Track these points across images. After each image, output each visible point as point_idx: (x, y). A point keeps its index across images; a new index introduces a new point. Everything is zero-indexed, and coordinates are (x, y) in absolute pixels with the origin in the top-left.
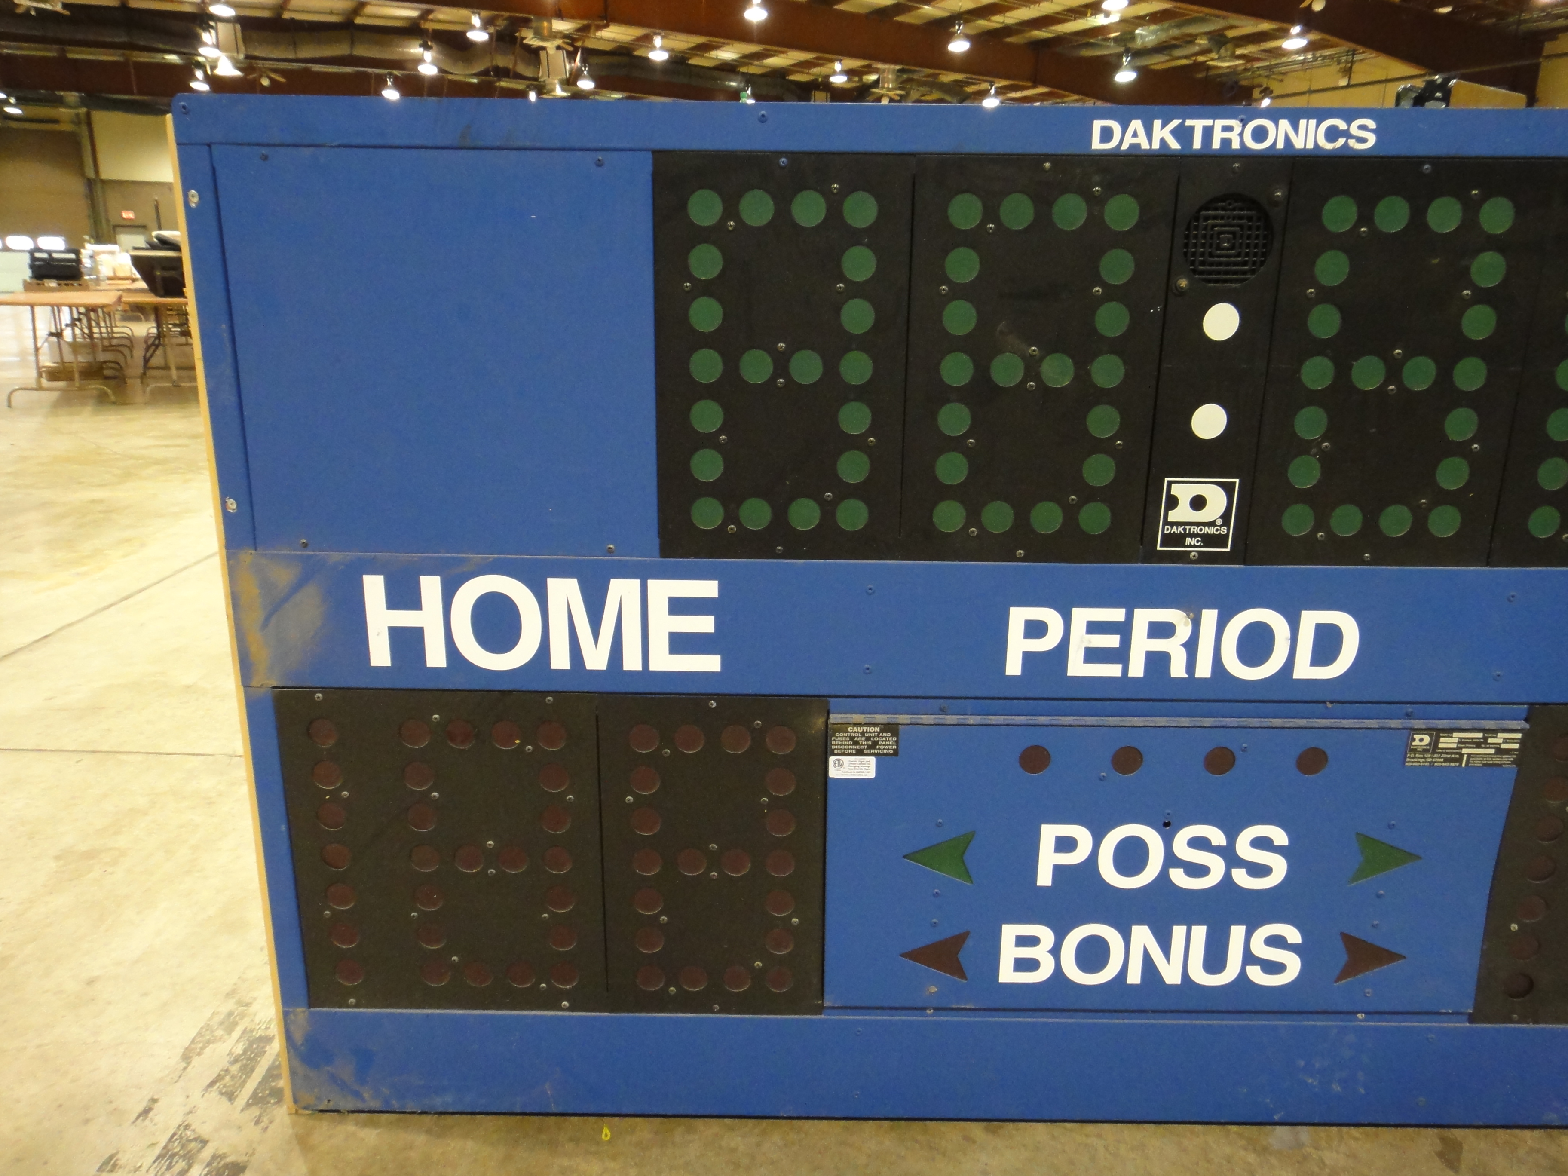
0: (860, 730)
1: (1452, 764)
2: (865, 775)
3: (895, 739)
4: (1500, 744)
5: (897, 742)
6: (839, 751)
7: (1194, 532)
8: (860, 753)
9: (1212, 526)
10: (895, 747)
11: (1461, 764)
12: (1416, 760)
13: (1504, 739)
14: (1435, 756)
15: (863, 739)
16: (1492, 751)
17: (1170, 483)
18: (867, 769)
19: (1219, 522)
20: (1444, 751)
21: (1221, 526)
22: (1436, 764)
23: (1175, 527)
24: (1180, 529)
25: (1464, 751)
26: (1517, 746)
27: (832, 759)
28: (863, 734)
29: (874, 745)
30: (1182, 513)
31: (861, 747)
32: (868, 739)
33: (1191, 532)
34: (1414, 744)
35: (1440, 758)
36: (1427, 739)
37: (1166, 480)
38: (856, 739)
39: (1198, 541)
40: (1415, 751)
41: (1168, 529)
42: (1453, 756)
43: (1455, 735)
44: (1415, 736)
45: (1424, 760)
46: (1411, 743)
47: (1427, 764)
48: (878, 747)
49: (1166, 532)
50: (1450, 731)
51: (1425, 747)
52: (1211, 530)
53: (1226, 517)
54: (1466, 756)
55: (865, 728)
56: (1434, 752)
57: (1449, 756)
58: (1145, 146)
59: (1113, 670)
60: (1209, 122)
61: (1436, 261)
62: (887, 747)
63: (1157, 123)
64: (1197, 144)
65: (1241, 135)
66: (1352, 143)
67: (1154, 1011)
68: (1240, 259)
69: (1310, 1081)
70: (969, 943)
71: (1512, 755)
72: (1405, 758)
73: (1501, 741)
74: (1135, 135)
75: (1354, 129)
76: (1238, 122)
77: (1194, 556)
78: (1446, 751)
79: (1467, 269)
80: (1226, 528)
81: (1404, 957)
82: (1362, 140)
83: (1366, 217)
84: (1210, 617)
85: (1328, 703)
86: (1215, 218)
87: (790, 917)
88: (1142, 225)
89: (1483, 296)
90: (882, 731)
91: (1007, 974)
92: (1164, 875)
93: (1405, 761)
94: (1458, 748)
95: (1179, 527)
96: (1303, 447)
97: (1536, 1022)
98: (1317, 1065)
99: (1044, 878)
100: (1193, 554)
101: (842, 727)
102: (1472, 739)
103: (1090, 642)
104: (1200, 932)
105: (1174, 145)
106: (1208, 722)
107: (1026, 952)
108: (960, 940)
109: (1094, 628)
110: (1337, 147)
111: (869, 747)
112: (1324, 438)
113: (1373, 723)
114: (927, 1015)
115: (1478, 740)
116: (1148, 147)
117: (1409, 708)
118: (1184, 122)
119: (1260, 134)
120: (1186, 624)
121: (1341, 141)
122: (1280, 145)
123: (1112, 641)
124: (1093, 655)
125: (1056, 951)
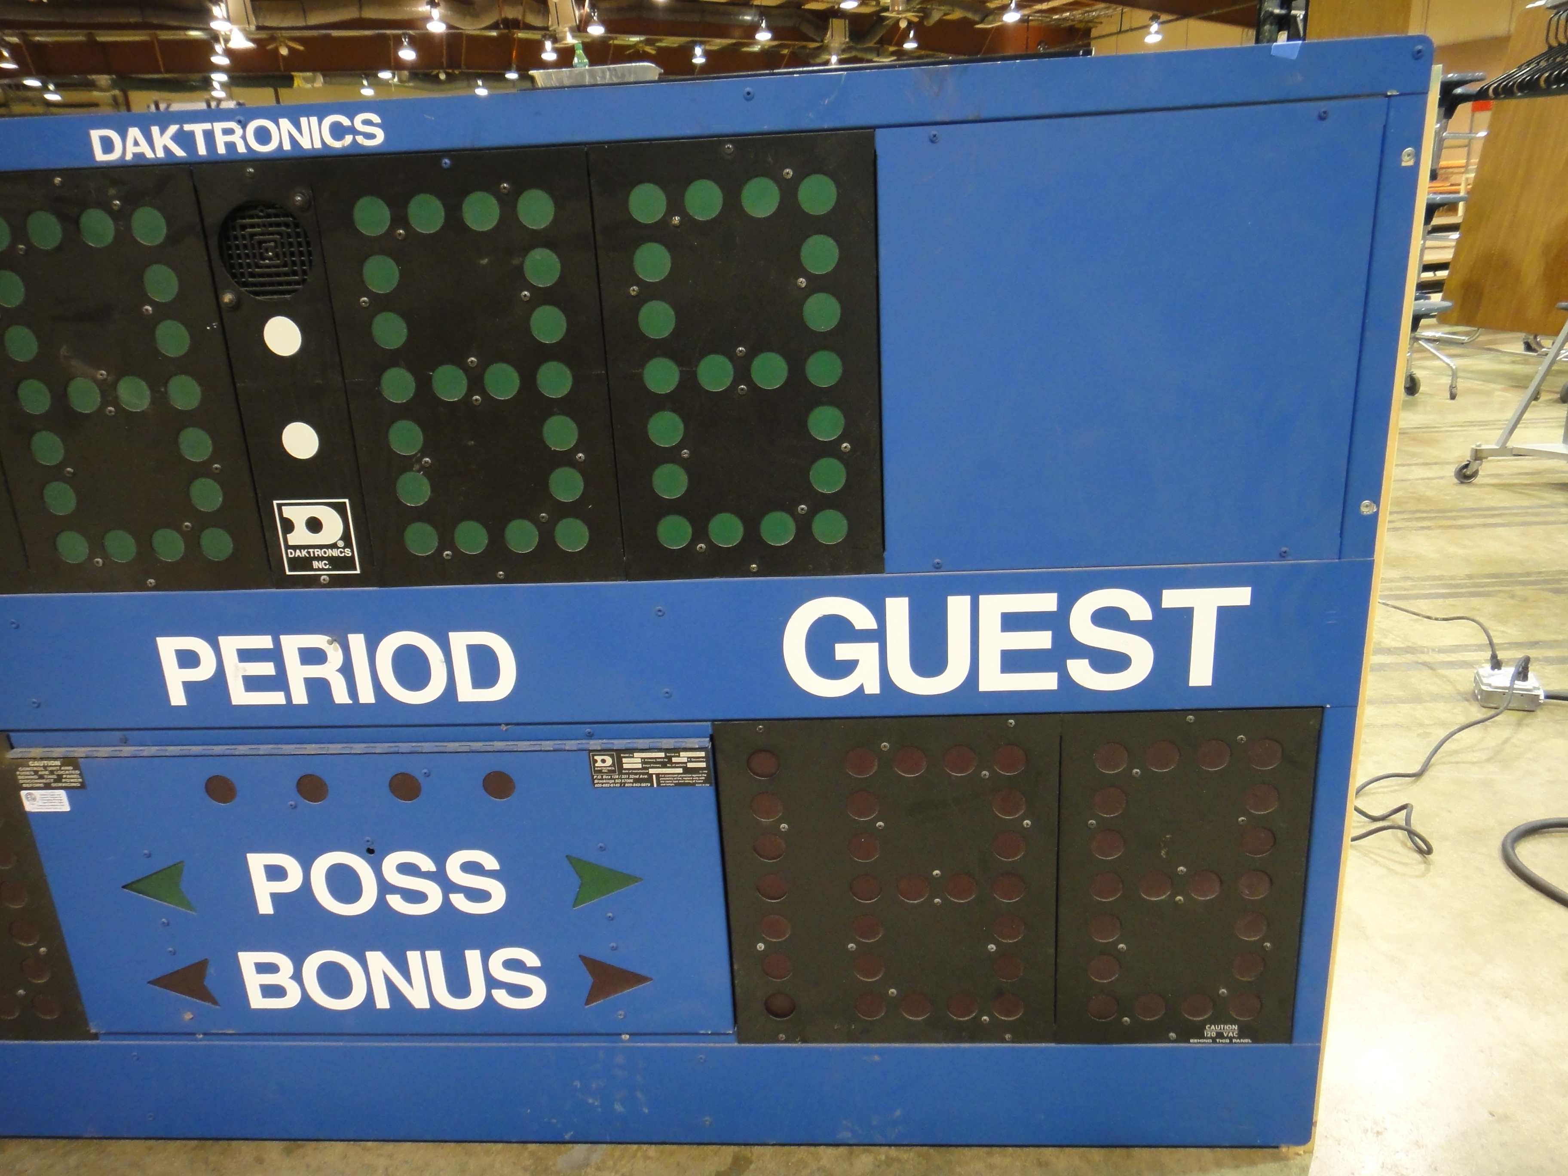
0: (42, 763)
1: (643, 785)
2: (60, 808)
3: (78, 772)
4: (686, 763)
5: (80, 774)
6: (27, 785)
7: (318, 555)
8: (47, 787)
9: (335, 548)
10: (80, 780)
11: (652, 785)
12: (605, 781)
13: (688, 758)
14: (623, 776)
15: (47, 773)
16: (680, 770)
17: (280, 506)
18: (61, 803)
19: (341, 544)
20: (631, 771)
21: (344, 548)
22: (626, 785)
23: (298, 551)
24: (304, 553)
25: (651, 771)
26: (704, 765)
27: (23, 793)
28: (45, 767)
29: (59, 779)
30: (300, 536)
31: (48, 781)
32: (52, 772)
33: (316, 556)
34: (596, 765)
35: (628, 778)
36: (609, 761)
37: (275, 502)
38: (40, 773)
39: (325, 564)
40: (600, 772)
41: (291, 553)
42: (641, 776)
43: (636, 755)
44: (596, 757)
45: (613, 781)
46: (595, 767)
47: (618, 785)
48: (63, 780)
49: (290, 556)
50: (631, 751)
51: (610, 768)
52: (335, 553)
53: (346, 537)
54: (654, 776)
55: (46, 762)
56: (621, 773)
57: (638, 777)
58: (149, 155)
59: (276, 698)
60: (207, 126)
61: (485, 261)
62: (72, 780)
63: (155, 130)
64: (202, 150)
65: (244, 138)
66: (360, 139)
67: (411, 1035)
68: (287, 268)
69: (590, 1101)
70: (211, 971)
71: (702, 773)
72: (594, 780)
73: (685, 760)
74: (136, 143)
75: (359, 126)
76: (236, 124)
77: (324, 580)
78: (631, 772)
79: (520, 270)
80: (349, 550)
81: (651, 979)
82: (371, 136)
83: (400, 218)
84: (357, 642)
85: (503, 725)
86: (253, 226)
87: (37, 947)
88: (172, 239)
89: (544, 297)
90: (63, 765)
91: (257, 1001)
92: (381, 902)
93: (594, 784)
94: (643, 768)
95: (302, 550)
96: (406, 464)
97: (804, 1041)
98: (594, 1086)
99: (265, 907)
100: (322, 578)
101: (23, 762)
102: (656, 758)
103: (245, 671)
104: (435, 957)
105: (179, 152)
106: (381, 748)
107: (269, 979)
108: (200, 968)
109: (246, 655)
110: (345, 145)
111: (56, 781)
112: (424, 452)
113: (548, 745)
114: (197, 1040)
115: (662, 760)
116: (153, 156)
117: (588, 729)
118: (182, 127)
119: (263, 136)
120: (336, 650)
121: (349, 139)
122: (287, 146)
123: (267, 669)
124: (253, 683)
125: (297, 976)
